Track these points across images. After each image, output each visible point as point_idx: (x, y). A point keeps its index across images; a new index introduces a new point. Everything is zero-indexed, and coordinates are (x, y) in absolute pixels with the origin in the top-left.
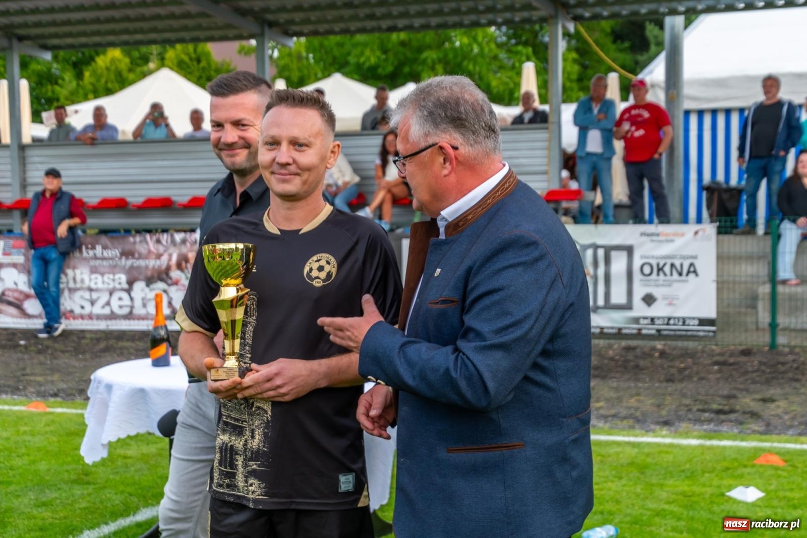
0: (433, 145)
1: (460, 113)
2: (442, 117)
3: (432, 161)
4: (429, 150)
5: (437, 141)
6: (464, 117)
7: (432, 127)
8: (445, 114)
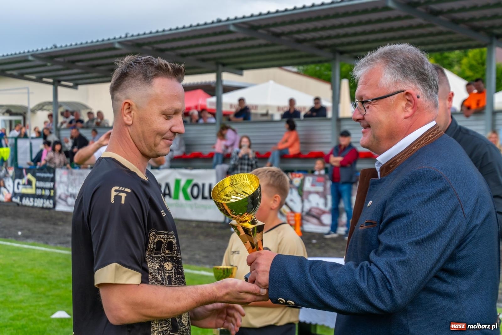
0: (401, 91)
1: (425, 70)
2: (411, 70)
3: (396, 104)
4: (396, 95)
5: (405, 89)
6: (427, 73)
7: (403, 76)
8: (414, 68)
